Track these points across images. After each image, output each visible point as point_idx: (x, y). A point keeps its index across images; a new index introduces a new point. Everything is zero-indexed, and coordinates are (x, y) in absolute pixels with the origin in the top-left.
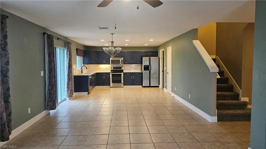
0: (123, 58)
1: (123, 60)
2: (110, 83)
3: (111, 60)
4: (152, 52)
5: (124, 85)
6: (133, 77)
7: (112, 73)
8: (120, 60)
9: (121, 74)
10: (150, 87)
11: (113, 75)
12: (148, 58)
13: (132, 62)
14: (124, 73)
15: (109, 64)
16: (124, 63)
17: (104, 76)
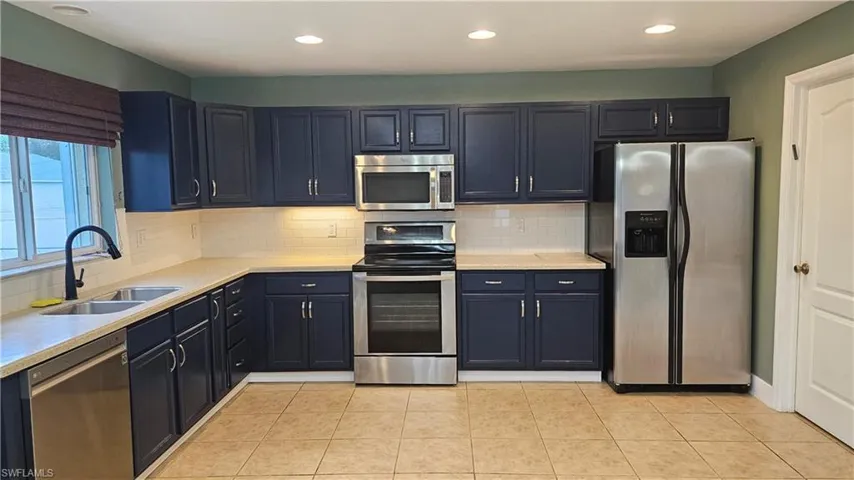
0: (450, 158)
1: (451, 169)
2: (351, 354)
3: (364, 174)
4: (677, 105)
5: (461, 366)
6: (531, 308)
7: (370, 272)
8: (433, 175)
9: (439, 283)
10: (675, 386)
11: (373, 288)
12: (662, 153)
13: (524, 184)
14: (461, 275)
15: (349, 201)
16: (459, 199)
17: (308, 295)
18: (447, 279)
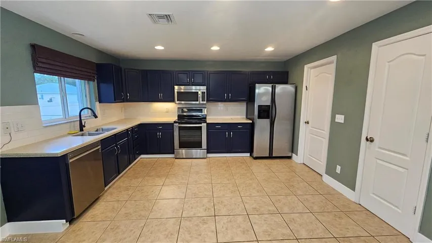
0: (205, 87)
1: (205, 91)
2: (174, 149)
3: (177, 92)
4: (274, 73)
5: (208, 152)
6: (229, 134)
7: (179, 123)
8: (199, 93)
9: (201, 127)
10: (271, 157)
11: (180, 128)
12: (269, 88)
13: (228, 96)
14: (208, 124)
15: (173, 101)
16: (208, 101)
17: (160, 130)
18: (204, 125)
